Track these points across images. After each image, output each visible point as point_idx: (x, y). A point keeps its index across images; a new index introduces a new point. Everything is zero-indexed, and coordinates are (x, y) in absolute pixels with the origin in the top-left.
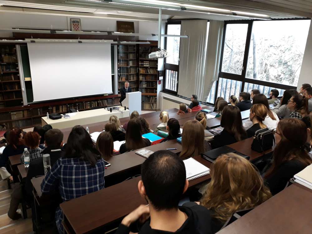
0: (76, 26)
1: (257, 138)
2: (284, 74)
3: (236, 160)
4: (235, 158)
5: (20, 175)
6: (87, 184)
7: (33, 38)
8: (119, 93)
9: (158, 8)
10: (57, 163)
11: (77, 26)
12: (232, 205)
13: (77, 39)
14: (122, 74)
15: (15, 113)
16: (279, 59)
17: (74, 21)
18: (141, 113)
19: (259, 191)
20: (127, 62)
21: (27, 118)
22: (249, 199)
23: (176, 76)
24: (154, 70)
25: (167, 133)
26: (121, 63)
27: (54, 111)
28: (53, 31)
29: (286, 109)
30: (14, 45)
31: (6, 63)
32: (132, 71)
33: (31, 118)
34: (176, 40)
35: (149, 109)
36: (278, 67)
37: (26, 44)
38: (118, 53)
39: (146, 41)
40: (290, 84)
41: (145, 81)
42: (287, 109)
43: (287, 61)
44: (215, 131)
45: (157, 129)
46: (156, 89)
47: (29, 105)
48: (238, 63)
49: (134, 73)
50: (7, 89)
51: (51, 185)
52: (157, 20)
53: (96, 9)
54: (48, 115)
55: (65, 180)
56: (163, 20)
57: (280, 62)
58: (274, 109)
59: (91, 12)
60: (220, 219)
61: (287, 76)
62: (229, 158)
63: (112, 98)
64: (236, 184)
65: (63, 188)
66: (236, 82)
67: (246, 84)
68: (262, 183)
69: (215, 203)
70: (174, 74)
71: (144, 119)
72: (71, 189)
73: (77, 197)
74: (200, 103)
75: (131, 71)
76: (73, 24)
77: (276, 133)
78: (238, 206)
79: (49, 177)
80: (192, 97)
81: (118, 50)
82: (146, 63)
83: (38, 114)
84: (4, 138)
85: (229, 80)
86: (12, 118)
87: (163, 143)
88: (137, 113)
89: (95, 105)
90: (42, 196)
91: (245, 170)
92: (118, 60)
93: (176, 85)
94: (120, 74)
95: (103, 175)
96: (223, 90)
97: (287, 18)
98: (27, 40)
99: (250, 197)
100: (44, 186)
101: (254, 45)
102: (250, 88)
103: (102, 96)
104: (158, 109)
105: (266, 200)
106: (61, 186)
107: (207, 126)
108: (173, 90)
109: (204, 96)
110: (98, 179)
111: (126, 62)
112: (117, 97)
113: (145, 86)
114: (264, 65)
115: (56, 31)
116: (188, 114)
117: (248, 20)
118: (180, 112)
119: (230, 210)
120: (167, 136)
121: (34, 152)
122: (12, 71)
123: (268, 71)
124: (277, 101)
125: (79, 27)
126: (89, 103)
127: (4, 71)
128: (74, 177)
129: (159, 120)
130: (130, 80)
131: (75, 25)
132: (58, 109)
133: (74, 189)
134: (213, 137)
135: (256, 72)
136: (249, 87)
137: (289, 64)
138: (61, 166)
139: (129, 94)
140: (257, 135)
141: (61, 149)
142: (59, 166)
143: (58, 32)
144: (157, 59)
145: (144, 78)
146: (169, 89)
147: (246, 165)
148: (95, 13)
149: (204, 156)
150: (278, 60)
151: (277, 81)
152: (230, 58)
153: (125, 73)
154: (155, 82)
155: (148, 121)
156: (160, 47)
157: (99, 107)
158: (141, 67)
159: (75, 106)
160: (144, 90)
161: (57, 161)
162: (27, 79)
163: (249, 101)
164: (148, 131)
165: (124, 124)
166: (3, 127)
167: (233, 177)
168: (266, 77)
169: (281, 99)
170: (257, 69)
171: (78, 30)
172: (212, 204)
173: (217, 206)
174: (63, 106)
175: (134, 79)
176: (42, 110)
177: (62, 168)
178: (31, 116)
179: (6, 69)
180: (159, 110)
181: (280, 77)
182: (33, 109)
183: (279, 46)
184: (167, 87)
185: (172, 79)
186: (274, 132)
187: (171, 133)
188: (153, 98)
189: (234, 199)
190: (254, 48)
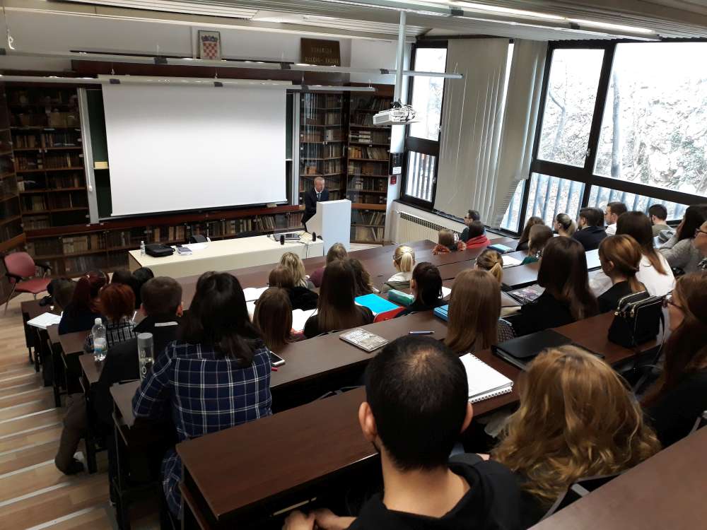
0: (210, 48)
1: (622, 313)
2: (685, 167)
3: (583, 363)
4: (580, 359)
5: (85, 375)
6: (232, 404)
7: (116, 74)
8: (301, 202)
9: (399, 9)
10: (166, 353)
11: (213, 48)
12: (567, 464)
13: (213, 77)
14: (308, 159)
15: (71, 240)
16: (673, 134)
17: (206, 37)
18: (350, 248)
19: (632, 436)
20: (321, 132)
21: (97, 251)
22: (608, 452)
23: (432, 166)
24: (381, 151)
25: (411, 297)
26: (306, 134)
27: (157, 239)
28: (161, 58)
29: (689, 249)
30: (73, 89)
31: (55, 128)
32: (332, 153)
33: (105, 253)
34: (434, 85)
35: (367, 240)
36: (670, 152)
37: (99, 86)
38: (302, 110)
39: (366, 85)
40: (697, 191)
41: (361, 177)
42: (692, 249)
43: (693, 139)
44: (522, 296)
45: (388, 286)
46: (385, 195)
47: (102, 224)
48: (577, 140)
49: (336, 156)
50: (55, 187)
51: (154, 400)
52: (395, 37)
53: (256, 11)
54: (143, 246)
55: (183, 391)
56: (408, 37)
57: (676, 141)
58: (661, 248)
59: (245, 17)
60: (539, 495)
61: (691, 173)
62: (565, 357)
63: (285, 214)
64: (580, 417)
65: (181, 409)
66: (571, 184)
67: (594, 189)
68: (639, 418)
69: (528, 458)
70: (428, 161)
71: (359, 263)
72: (197, 412)
73: (210, 430)
74: (486, 229)
75: (329, 151)
76: (204, 44)
77: (672, 303)
78: (582, 468)
79: (149, 384)
80: (468, 215)
81: (302, 104)
82: (364, 134)
83: (120, 244)
84: (46, 294)
85: (555, 180)
86: (65, 252)
87: (403, 318)
88: (343, 248)
89: (247, 228)
90: (134, 426)
91: (601, 388)
92: (302, 128)
93: (430, 188)
94: (303, 159)
95: (268, 384)
96: (539, 201)
97: (698, 37)
98: (102, 78)
99: (611, 449)
100: (139, 404)
101: (615, 99)
102: (604, 199)
103: (263, 207)
104: (388, 242)
105: (648, 457)
106: (176, 406)
107: (503, 284)
108: (424, 198)
109: (494, 215)
110: (257, 393)
111: (319, 133)
112: (296, 212)
113: (359, 187)
114: (637, 147)
115: (167, 59)
116: (457, 253)
117: (604, 40)
118: (438, 250)
119: (563, 477)
120: (410, 304)
121: (118, 328)
122: (68, 146)
123: (647, 159)
124: (667, 231)
125: (216, 51)
126: (233, 222)
127: (50, 146)
128: (203, 386)
129: (393, 265)
130: (328, 172)
131: (207, 45)
132: (164, 235)
133: (204, 413)
134: (520, 308)
135: (617, 163)
136: (601, 196)
137: (696, 144)
138: (174, 361)
139: (323, 206)
140: (622, 306)
141: (178, 322)
142: (170, 361)
143: (170, 61)
144: (388, 126)
145: (358, 169)
146: (414, 195)
147: (604, 375)
148: (254, 19)
149: (498, 350)
150: (670, 137)
151: (668, 183)
152: (557, 128)
153: (314, 156)
154: (381, 178)
155: (367, 267)
156: (399, 100)
157: (255, 232)
158: (351, 145)
159: (203, 228)
160: (359, 196)
161: (167, 348)
162: (100, 165)
163: (600, 228)
164: (366, 289)
165: (313, 272)
166: (46, 270)
167: (573, 401)
168: (640, 175)
169: (679, 225)
170: (621, 156)
171: (214, 57)
172: (520, 460)
173: (532, 466)
174: (177, 227)
175: (335, 170)
176: (129, 236)
177: (178, 364)
178: (106, 248)
179: (55, 142)
180: (391, 243)
181: (675, 175)
182: (110, 231)
183: (675, 103)
184: (411, 191)
185: (422, 172)
186: (667, 301)
187: (421, 295)
188: (376, 215)
189: (574, 451)
190: (616, 107)
